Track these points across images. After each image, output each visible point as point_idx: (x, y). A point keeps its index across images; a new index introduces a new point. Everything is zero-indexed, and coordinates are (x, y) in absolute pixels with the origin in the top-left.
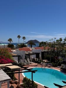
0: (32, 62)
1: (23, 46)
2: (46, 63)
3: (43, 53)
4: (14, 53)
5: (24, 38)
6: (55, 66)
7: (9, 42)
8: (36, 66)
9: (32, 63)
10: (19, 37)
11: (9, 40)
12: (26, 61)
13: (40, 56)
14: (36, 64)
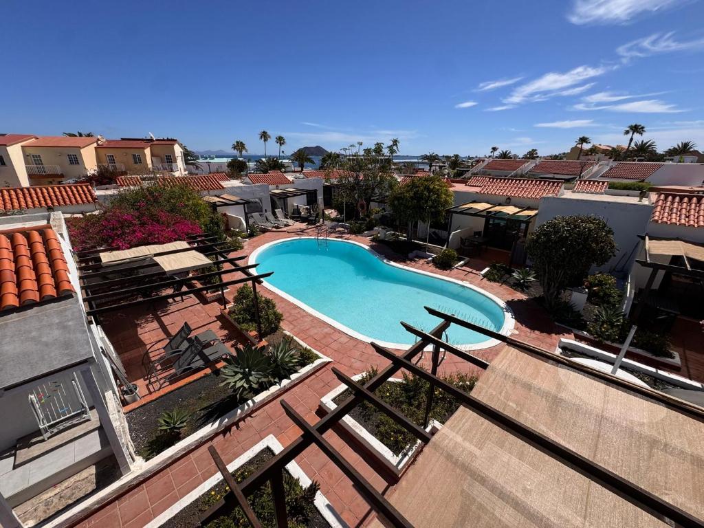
0: (292, 218)
1: (274, 165)
2: (333, 220)
3: (328, 190)
4: (232, 191)
5: (281, 140)
6: (357, 232)
7: (236, 152)
8: (303, 231)
9: (290, 222)
10: (265, 136)
11: (235, 148)
12: (271, 218)
13: (320, 198)
14: (303, 226)
